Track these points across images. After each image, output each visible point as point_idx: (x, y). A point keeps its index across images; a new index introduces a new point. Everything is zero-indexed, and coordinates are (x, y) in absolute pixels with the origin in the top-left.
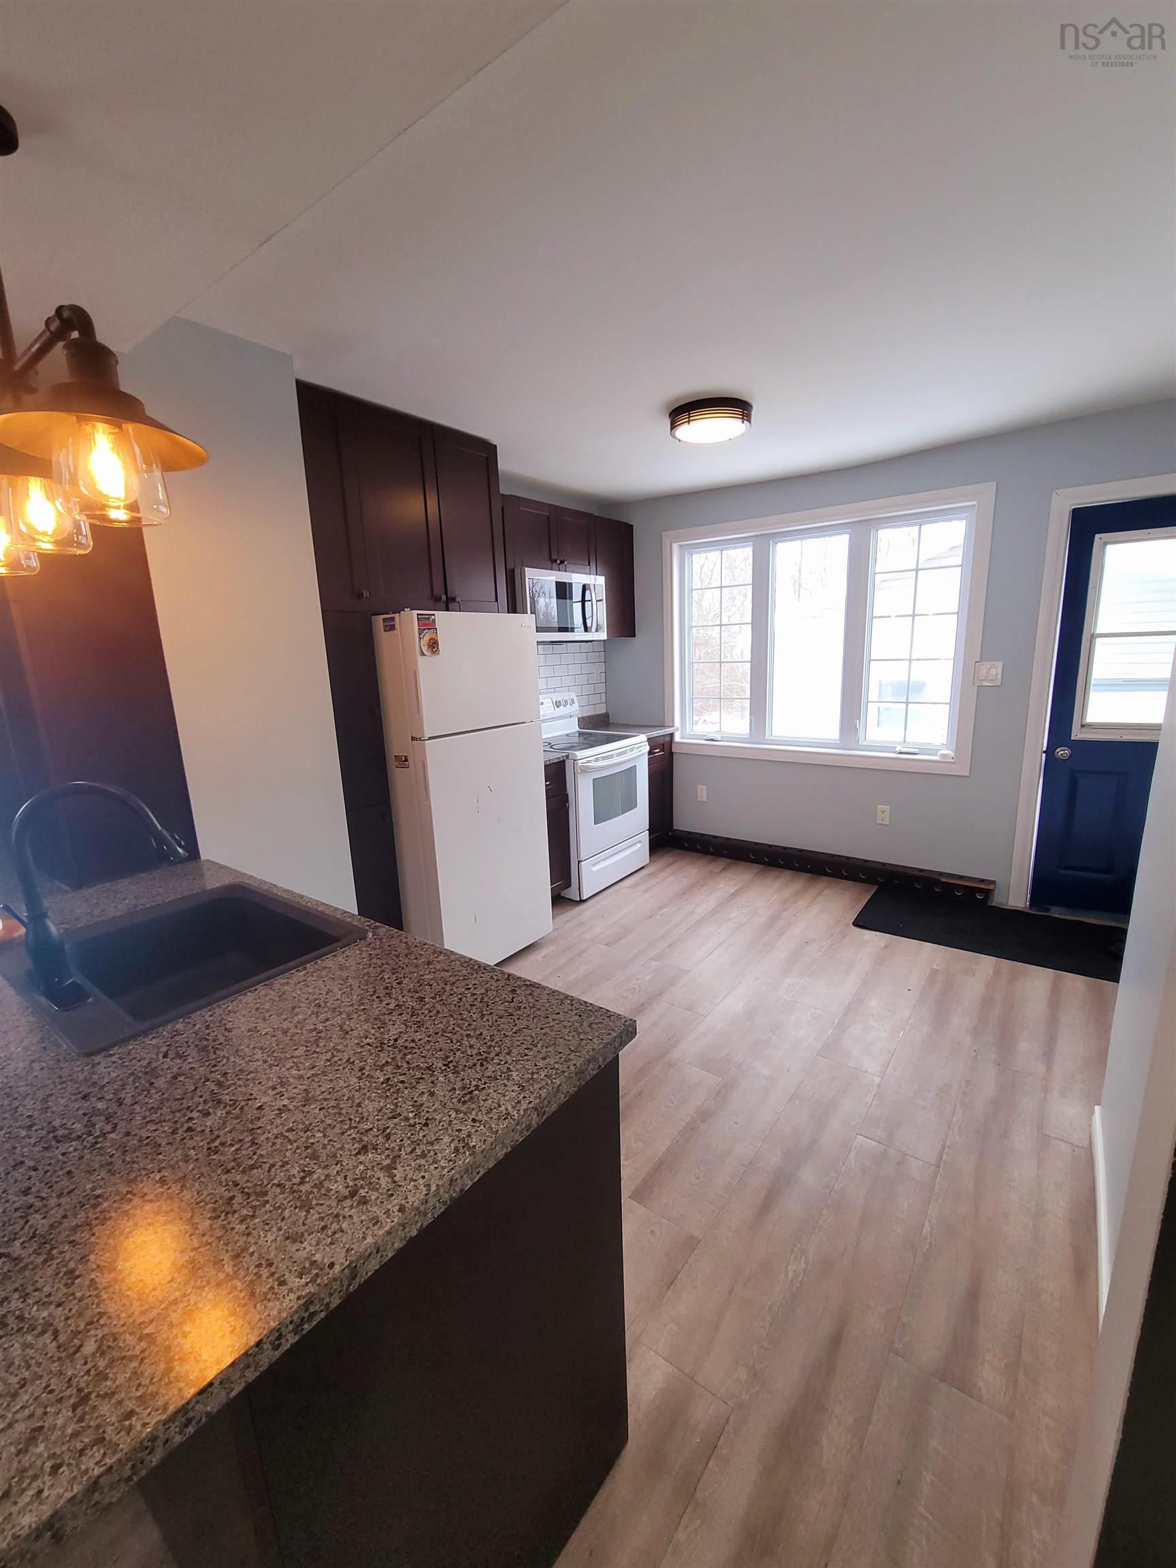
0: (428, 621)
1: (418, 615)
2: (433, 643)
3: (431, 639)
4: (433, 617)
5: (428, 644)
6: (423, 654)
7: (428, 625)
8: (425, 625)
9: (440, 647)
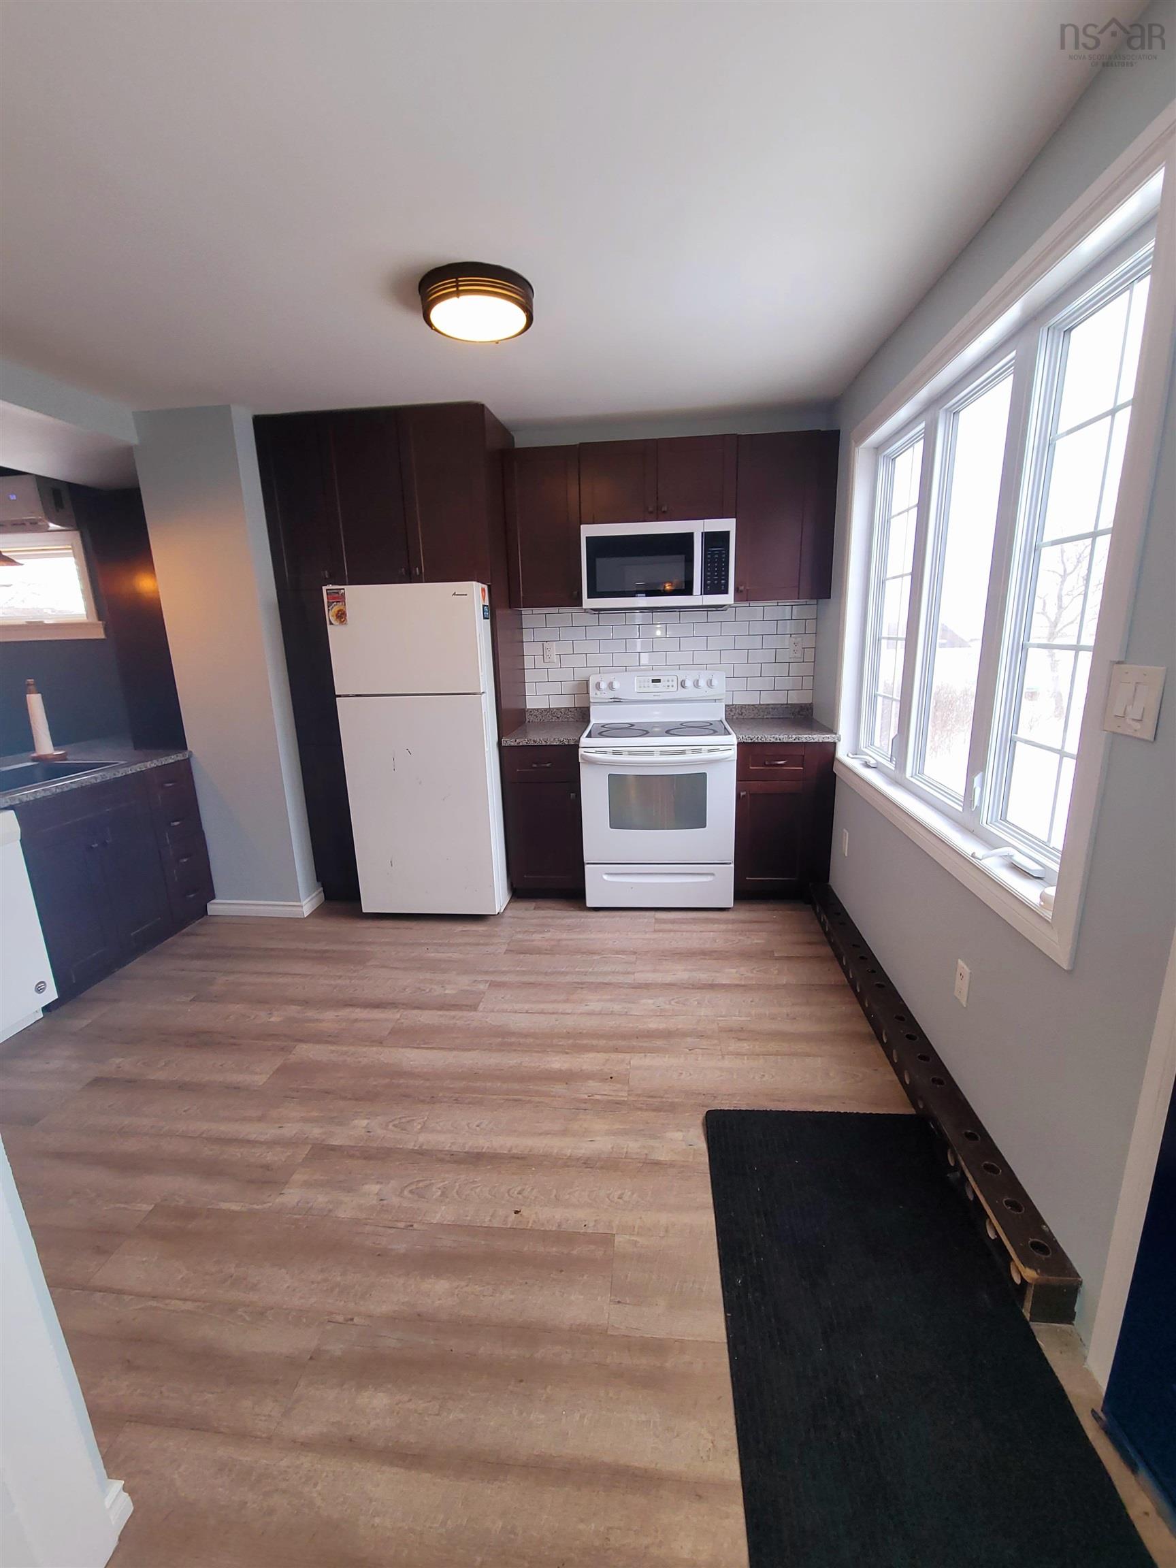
0: (337, 595)
1: (327, 590)
2: (341, 614)
3: (339, 611)
4: (342, 591)
5: (337, 615)
6: (331, 623)
7: (338, 598)
8: (334, 598)
9: (347, 618)
